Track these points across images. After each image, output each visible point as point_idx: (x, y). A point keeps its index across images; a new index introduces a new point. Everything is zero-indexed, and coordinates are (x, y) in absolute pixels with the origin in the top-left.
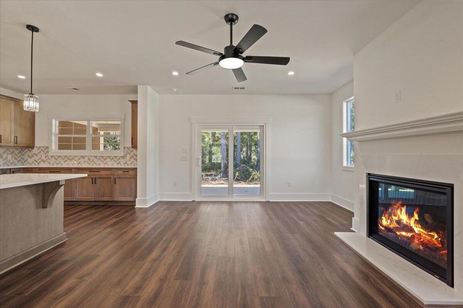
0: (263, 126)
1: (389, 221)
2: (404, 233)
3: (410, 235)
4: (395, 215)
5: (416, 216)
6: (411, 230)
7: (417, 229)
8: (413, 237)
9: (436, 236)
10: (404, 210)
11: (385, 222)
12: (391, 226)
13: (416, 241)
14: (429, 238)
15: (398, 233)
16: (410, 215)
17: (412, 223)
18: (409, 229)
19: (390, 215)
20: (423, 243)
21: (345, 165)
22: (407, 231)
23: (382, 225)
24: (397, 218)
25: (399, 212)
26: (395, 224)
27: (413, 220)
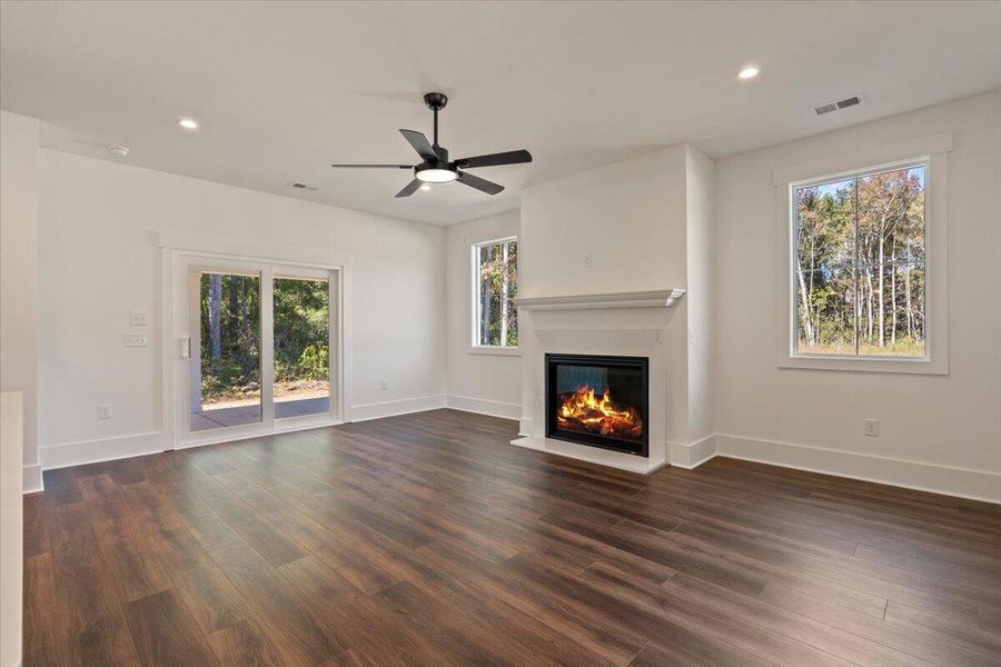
0: (337, 271)
1: (572, 411)
2: (592, 420)
3: (598, 420)
4: (580, 402)
5: (606, 399)
6: (601, 414)
7: (607, 412)
8: (603, 421)
9: (628, 415)
10: (592, 394)
11: (566, 412)
12: (575, 416)
13: (607, 425)
14: (620, 418)
15: (585, 421)
16: (599, 398)
17: (602, 407)
18: (595, 413)
19: (574, 402)
20: (613, 426)
21: (474, 344)
22: (595, 417)
23: (562, 417)
24: (582, 405)
25: (585, 397)
26: (580, 413)
27: (602, 403)
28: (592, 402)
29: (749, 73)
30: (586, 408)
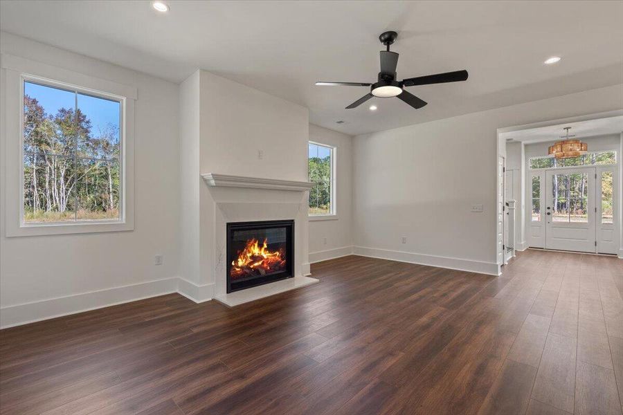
1: (244, 260)
2: (256, 264)
3: (260, 263)
4: (249, 252)
5: (265, 246)
6: (262, 258)
7: (265, 255)
8: (263, 263)
9: (278, 253)
10: (256, 245)
11: (241, 262)
12: (246, 263)
13: (265, 265)
14: (273, 258)
15: (252, 267)
16: (260, 246)
17: (262, 253)
18: (259, 258)
19: (245, 254)
20: (270, 265)
22: (258, 261)
23: (238, 267)
24: (251, 254)
25: (252, 248)
26: (249, 260)
27: (263, 249)
28: (256, 250)
30: (253, 256)
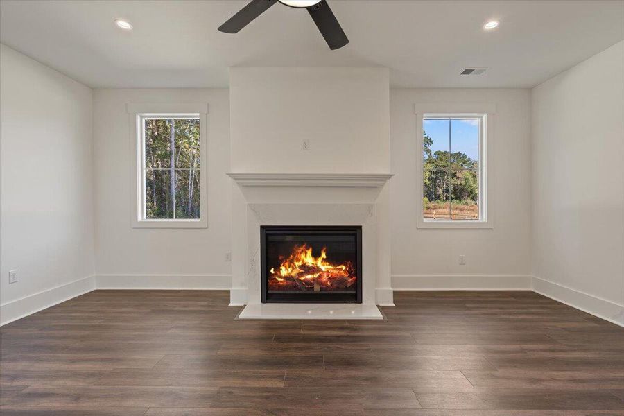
1: (290, 270)
2: (309, 277)
3: (316, 276)
4: (298, 260)
5: (324, 255)
6: (318, 270)
7: (325, 267)
8: (320, 277)
9: (344, 268)
10: (309, 252)
11: (284, 271)
12: (293, 274)
13: (324, 279)
14: (337, 272)
15: (302, 279)
16: (316, 255)
17: (319, 263)
18: (313, 270)
19: (292, 262)
20: (330, 279)
21: (140, 219)
22: (313, 273)
23: (281, 277)
24: (300, 263)
25: (303, 256)
26: (298, 271)
27: (320, 259)
28: (309, 259)
29: (491, 25)
30: (304, 266)
